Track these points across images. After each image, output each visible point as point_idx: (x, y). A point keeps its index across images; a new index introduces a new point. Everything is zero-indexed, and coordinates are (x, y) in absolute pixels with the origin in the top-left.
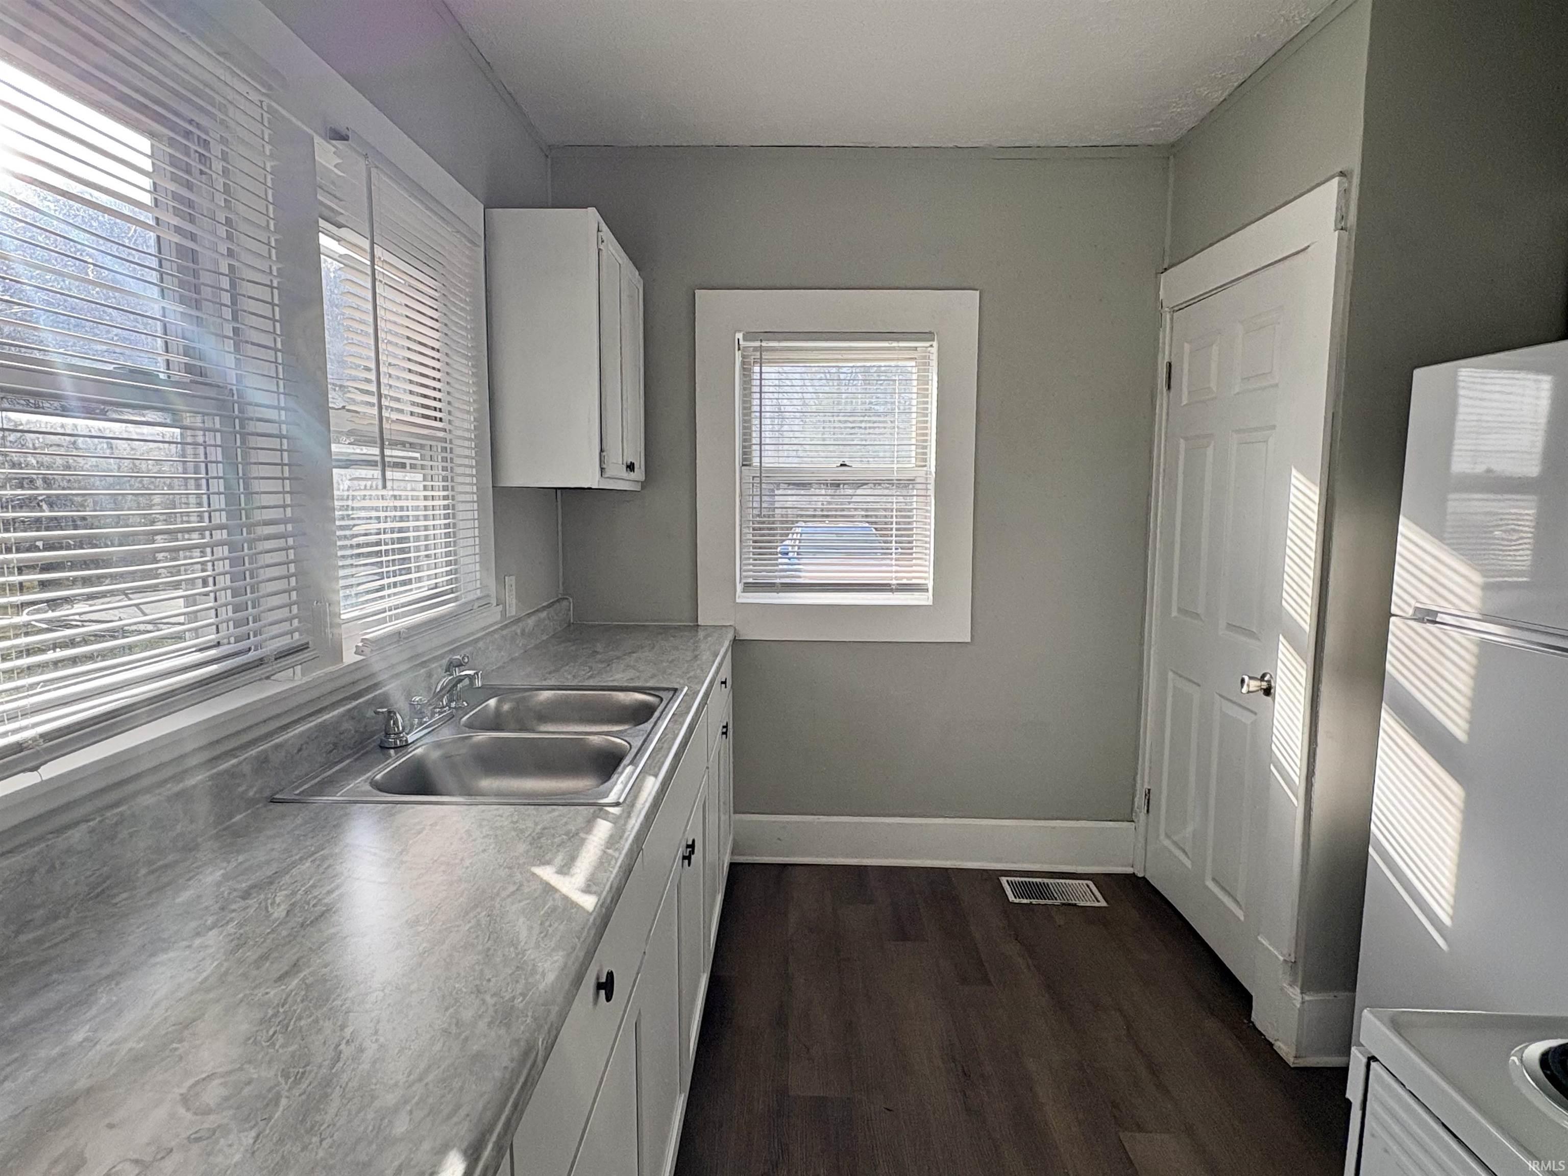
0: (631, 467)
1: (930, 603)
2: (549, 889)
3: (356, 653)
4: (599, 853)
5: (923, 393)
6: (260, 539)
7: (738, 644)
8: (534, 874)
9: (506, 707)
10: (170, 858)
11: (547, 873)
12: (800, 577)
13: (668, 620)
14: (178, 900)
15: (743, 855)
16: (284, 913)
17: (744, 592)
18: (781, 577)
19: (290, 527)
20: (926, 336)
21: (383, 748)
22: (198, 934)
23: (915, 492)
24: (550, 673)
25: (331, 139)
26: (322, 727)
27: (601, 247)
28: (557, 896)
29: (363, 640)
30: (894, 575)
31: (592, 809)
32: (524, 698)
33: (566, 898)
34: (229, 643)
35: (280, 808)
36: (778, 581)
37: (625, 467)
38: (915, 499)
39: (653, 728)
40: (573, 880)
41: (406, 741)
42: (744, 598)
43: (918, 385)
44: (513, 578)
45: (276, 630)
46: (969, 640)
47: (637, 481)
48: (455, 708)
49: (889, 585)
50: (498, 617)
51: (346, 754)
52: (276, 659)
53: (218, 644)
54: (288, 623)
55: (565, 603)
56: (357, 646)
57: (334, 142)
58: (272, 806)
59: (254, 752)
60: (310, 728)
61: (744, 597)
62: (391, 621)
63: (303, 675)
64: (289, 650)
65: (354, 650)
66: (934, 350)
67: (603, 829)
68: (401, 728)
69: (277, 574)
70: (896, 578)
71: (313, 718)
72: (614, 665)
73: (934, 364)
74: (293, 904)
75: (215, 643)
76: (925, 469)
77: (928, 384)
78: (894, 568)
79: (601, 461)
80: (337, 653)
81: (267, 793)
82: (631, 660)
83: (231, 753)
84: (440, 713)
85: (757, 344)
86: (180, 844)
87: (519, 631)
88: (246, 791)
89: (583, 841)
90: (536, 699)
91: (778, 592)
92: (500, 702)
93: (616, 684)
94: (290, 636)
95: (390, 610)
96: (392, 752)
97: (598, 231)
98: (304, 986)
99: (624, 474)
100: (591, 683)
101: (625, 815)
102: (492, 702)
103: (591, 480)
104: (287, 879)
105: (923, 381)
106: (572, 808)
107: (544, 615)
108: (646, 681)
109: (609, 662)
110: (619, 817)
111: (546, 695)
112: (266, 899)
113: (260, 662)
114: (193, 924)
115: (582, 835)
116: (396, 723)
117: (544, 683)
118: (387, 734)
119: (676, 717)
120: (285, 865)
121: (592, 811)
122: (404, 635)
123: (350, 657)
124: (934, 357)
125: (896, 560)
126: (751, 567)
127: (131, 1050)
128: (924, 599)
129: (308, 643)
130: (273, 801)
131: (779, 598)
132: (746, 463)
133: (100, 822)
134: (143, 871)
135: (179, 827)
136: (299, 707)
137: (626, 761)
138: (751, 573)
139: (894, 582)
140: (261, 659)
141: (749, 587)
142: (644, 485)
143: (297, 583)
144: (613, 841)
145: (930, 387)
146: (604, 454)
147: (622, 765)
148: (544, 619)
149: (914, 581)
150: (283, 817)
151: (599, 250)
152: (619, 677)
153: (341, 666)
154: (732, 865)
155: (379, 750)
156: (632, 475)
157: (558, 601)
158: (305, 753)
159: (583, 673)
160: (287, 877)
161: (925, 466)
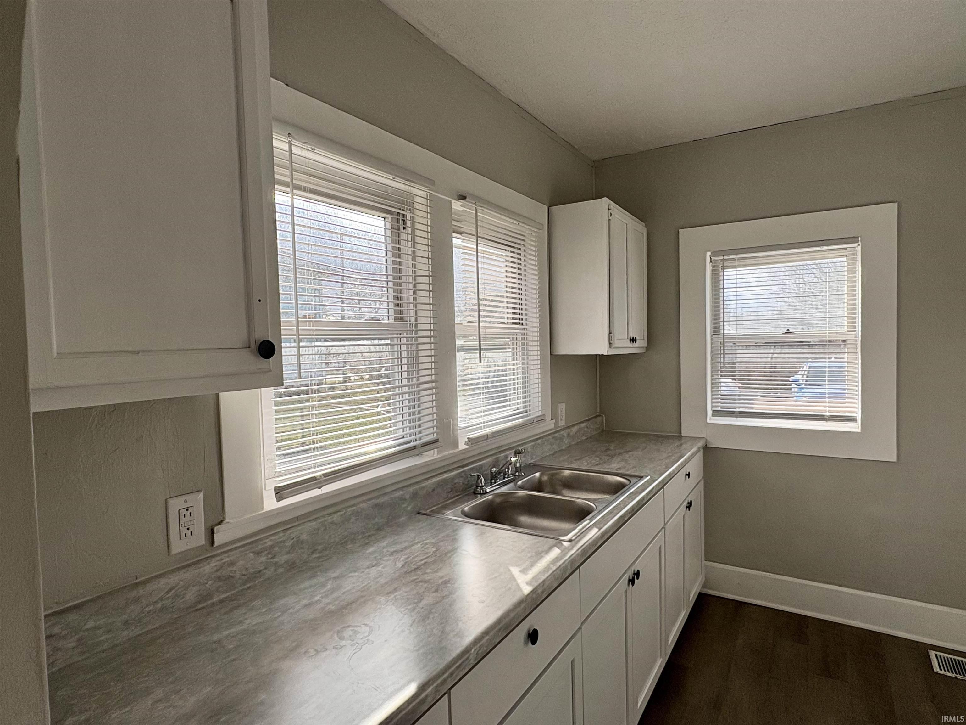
0: (633, 340)
1: (859, 430)
2: (513, 578)
3: (465, 444)
4: (546, 565)
5: (852, 280)
6: (422, 390)
7: (707, 449)
8: (509, 570)
9: (545, 478)
10: (373, 532)
11: (515, 571)
12: (752, 408)
13: (661, 432)
14: (368, 552)
15: (713, 590)
16: (401, 566)
17: (712, 416)
18: (740, 407)
19: (434, 384)
20: (854, 240)
21: (475, 493)
22: (368, 568)
23: (846, 350)
24: (576, 460)
25: (459, 200)
26: (445, 481)
27: (610, 218)
28: (514, 584)
29: (468, 438)
30: (827, 409)
31: (555, 541)
32: (556, 474)
33: (518, 585)
34: (407, 437)
35: (421, 516)
36: (737, 410)
37: (629, 341)
38: (846, 355)
39: (614, 500)
40: (526, 577)
41: (486, 491)
42: (711, 420)
43: (848, 274)
44: (564, 404)
45: (427, 432)
46: (895, 460)
47: (643, 347)
48: (518, 476)
49: (823, 416)
50: (552, 426)
51: (457, 494)
52: (422, 446)
53: (403, 437)
54: (432, 429)
55: (599, 419)
56: (465, 441)
57: (461, 201)
58: (418, 515)
59: (411, 489)
60: (439, 480)
61: (714, 420)
62: (484, 428)
63: (438, 454)
64: (430, 442)
65: (464, 442)
66: (859, 248)
67: (556, 552)
68: (483, 484)
69: (428, 406)
70: (829, 411)
71: (441, 475)
72: (615, 458)
73: (859, 258)
74: (406, 562)
75: (401, 437)
76: (854, 333)
77: (855, 273)
78: (827, 404)
79: (609, 339)
80: (456, 444)
81: (417, 509)
82: (627, 456)
83: (401, 489)
84: (507, 478)
85: (721, 258)
86: (376, 527)
87: (565, 435)
88: (407, 507)
89: (542, 557)
90: (562, 474)
91: (736, 417)
92: (541, 476)
93: (609, 470)
94: (432, 435)
95: (484, 423)
96: (479, 495)
97: (609, 209)
98: (394, 599)
99: (628, 344)
100: (596, 468)
101: (571, 547)
102: (537, 474)
103: (603, 350)
104: (408, 551)
105: (852, 271)
106: (546, 539)
107: (583, 425)
108: (628, 470)
109: (612, 456)
110: (566, 548)
111: (567, 473)
112: (397, 558)
113: (414, 447)
114: (368, 563)
115: (543, 554)
116: (481, 481)
117: (570, 466)
118: (477, 487)
119: (632, 494)
120: (411, 543)
121: (555, 542)
122: (490, 436)
123: (462, 446)
124: (859, 254)
125: (829, 398)
126: (720, 400)
127: (330, 608)
128: (855, 427)
129: (438, 439)
130: (419, 513)
131: (738, 421)
132: (716, 332)
133: (345, 513)
134: (360, 537)
135: (376, 519)
136: (435, 470)
137: (588, 517)
138: (720, 404)
139: (828, 414)
140: (415, 446)
141: (716, 413)
142: (648, 348)
143: (436, 410)
144: (557, 559)
145: (857, 275)
146: (611, 335)
147: (585, 519)
148: (584, 428)
149: (847, 414)
150: (419, 521)
151: (609, 220)
152: (614, 466)
153: (456, 450)
154: (700, 593)
155: (472, 494)
156: (635, 345)
157: (596, 417)
158: (435, 492)
159: (594, 461)
160: (409, 550)
161: (855, 331)
